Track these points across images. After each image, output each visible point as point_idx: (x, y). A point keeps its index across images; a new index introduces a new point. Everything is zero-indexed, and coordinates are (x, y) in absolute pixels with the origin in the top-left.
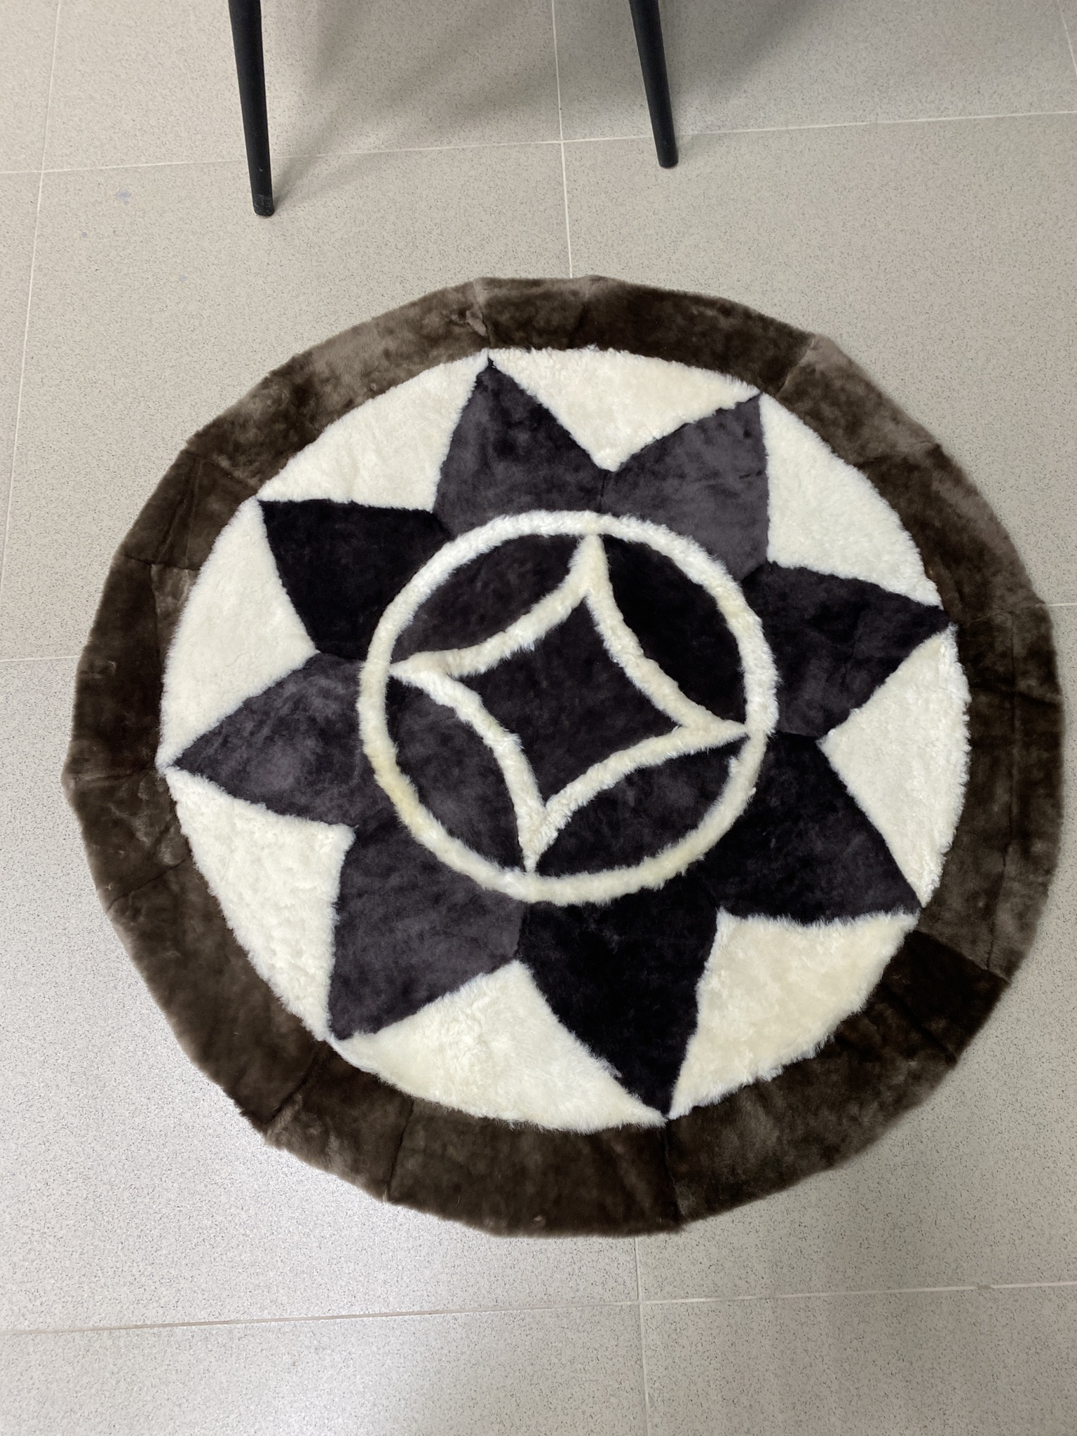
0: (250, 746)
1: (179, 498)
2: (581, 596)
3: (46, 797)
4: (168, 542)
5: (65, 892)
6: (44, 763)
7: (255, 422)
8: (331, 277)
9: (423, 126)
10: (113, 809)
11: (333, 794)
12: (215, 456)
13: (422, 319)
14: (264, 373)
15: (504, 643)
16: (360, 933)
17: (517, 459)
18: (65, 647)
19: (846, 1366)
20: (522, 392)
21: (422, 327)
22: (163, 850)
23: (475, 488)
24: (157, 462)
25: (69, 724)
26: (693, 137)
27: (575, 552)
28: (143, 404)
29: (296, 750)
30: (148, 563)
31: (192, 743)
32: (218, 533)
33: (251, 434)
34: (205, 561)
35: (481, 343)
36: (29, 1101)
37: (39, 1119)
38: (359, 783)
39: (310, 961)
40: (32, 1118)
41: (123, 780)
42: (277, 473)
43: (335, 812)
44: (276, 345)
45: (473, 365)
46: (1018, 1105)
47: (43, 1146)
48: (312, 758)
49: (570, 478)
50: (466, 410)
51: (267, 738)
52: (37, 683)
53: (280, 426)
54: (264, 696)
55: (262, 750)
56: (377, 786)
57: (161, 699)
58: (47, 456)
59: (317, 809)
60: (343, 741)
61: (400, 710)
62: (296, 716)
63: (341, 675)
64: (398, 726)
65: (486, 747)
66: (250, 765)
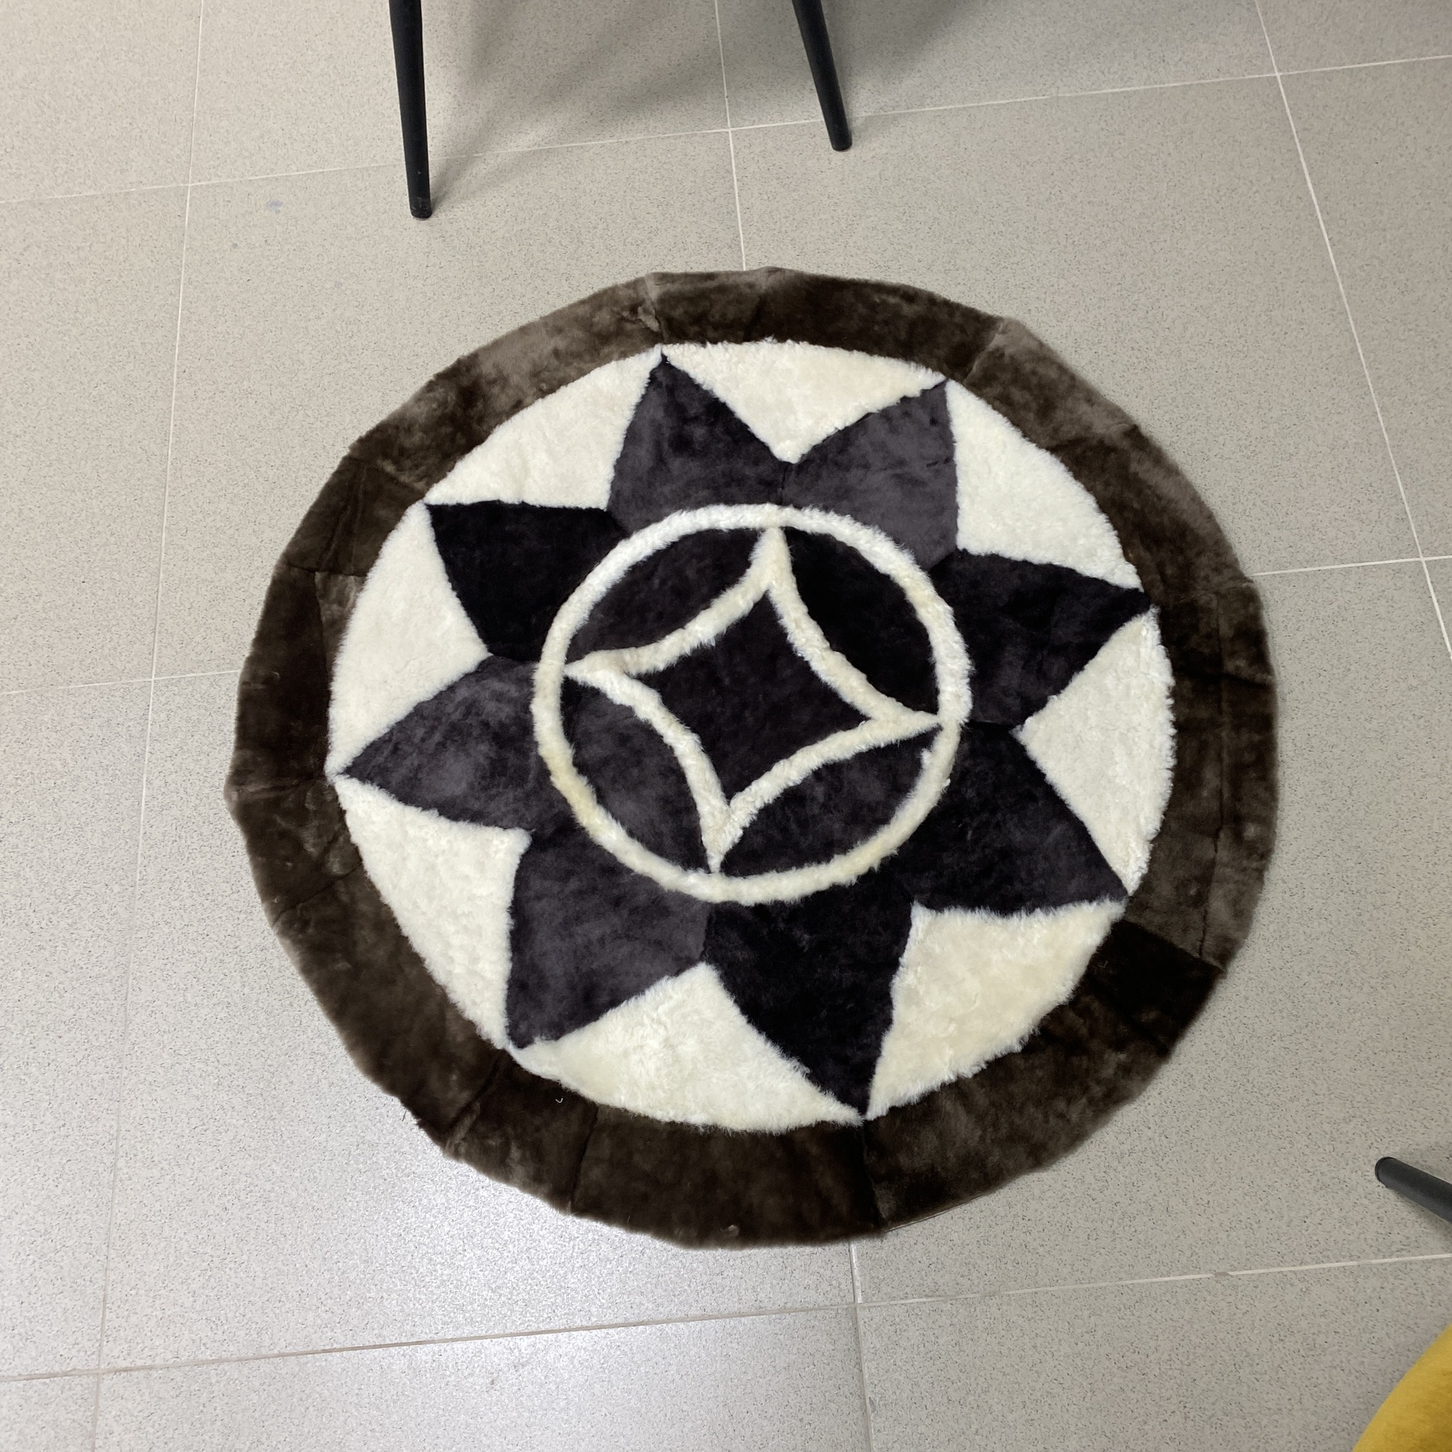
0: (421, 752)
1: (342, 504)
2: (763, 588)
3: (212, 815)
4: (332, 549)
6: (209, 780)
7: (420, 426)
8: (494, 277)
9: (584, 120)
10: (279, 820)
11: (507, 798)
12: (379, 462)
13: (592, 316)
14: (428, 376)
15: (684, 639)
17: (693, 455)
18: (228, 661)
19: (1078, 1361)
20: (698, 387)
21: (592, 325)
22: (332, 859)
23: (650, 484)
24: (318, 470)
25: (231, 737)
26: (869, 120)
27: (756, 545)
28: (301, 413)
29: (468, 755)
30: (311, 572)
31: (361, 751)
32: (384, 538)
33: (417, 437)
34: (372, 566)
35: (653, 339)
36: (204, 1124)
38: (535, 786)
39: (487, 967)
41: (290, 791)
42: (444, 476)
43: (511, 816)
44: (440, 349)
45: (646, 362)
46: (1249, 1086)
48: (486, 763)
49: (750, 471)
50: (640, 407)
51: (439, 744)
52: (200, 699)
53: (445, 430)
54: (436, 701)
55: (433, 756)
56: (554, 789)
57: (328, 707)
58: (202, 469)
59: (491, 814)
60: (517, 744)
61: (576, 710)
62: (468, 721)
63: (513, 677)
64: (574, 727)
65: (666, 745)
66: (422, 772)
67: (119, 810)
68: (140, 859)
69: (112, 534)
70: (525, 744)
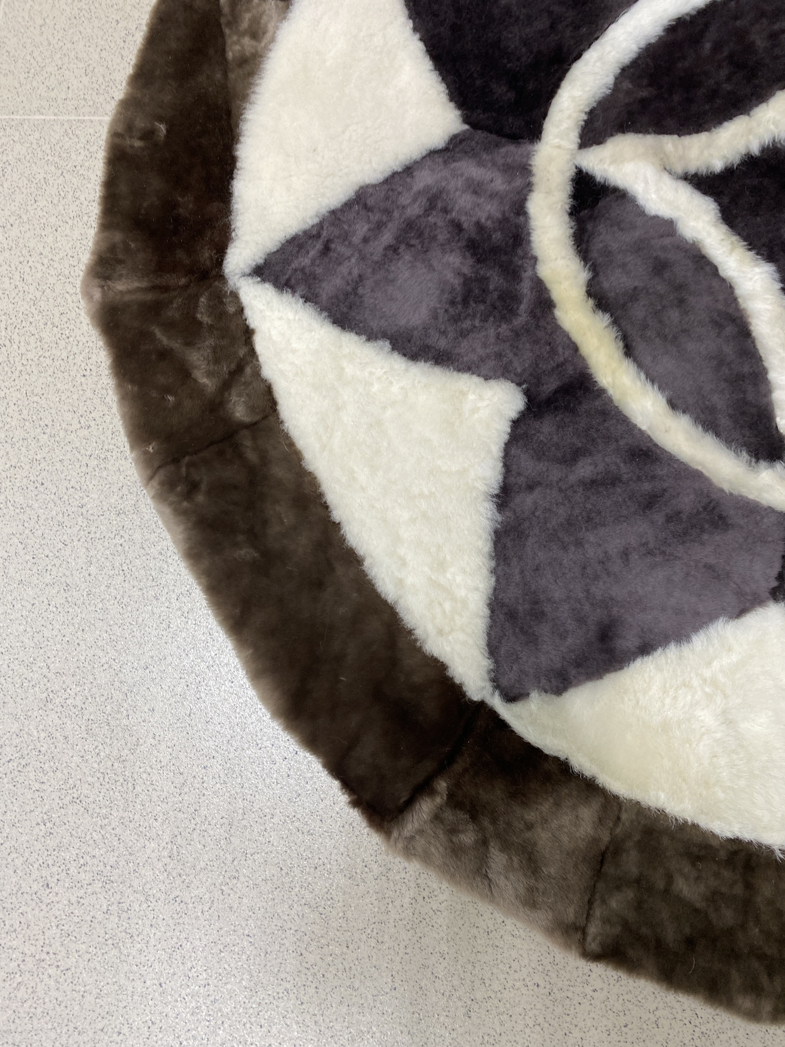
0: (363, 258)
3: (57, 315)
5: (82, 451)
6: (56, 265)
10: (158, 333)
11: (486, 337)
15: (750, 131)
16: (531, 541)
18: (91, 103)
22: (234, 398)
25: (93, 209)
29: (431, 268)
31: (279, 245)
37: (37, 786)
38: (527, 323)
39: (459, 579)
40: (26, 783)
41: (175, 293)
43: (491, 363)
47: (42, 827)
48: (457, 282)
51: (388, 248)
52: (48, 151)
54: (386, 187)
55: (379, 265)
56: (559, 328)
57: (232, 178)
59: (462, 357)
60: (504, 258)
61: (591, 217)
62: (431, 219)
63: (500, 161)
64: (588, 241)
65: (723, 280)
66: (364, 286)
70: (516, 258)
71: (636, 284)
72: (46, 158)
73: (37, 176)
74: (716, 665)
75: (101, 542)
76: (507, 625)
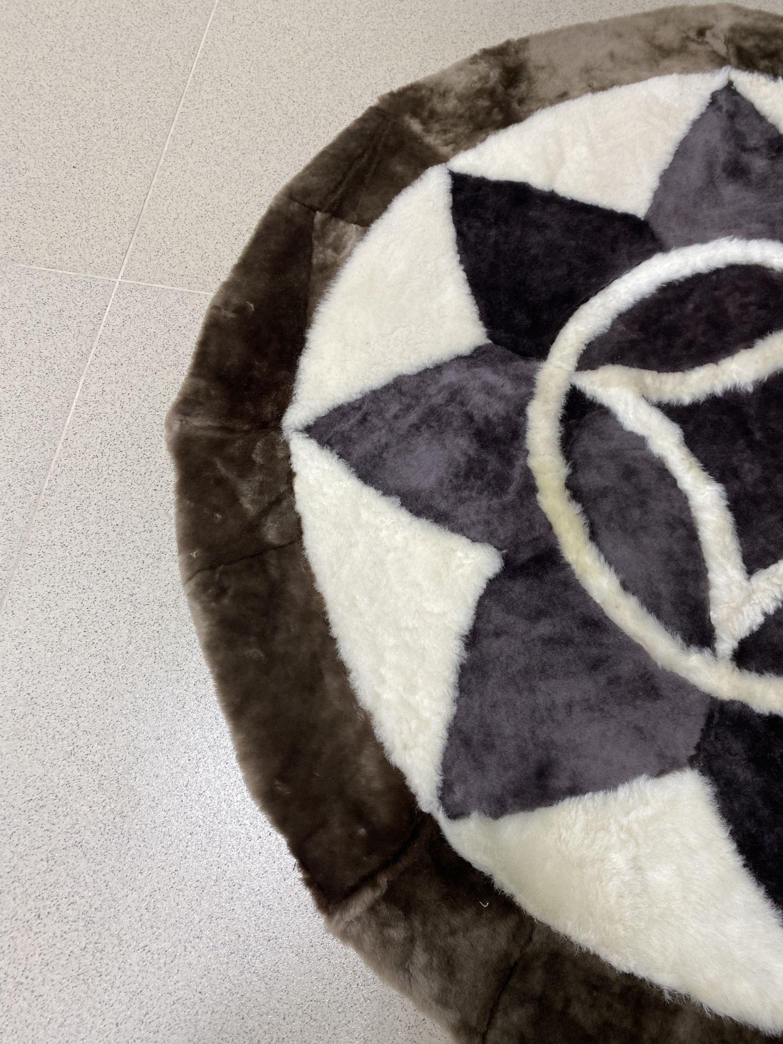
0: (391, 430)
1: (360, 151)
3: (143, 439)
4: (339, 192)
5: (142, 550)
6: (150, 399)
7: (456, 94)
10: (219, 464)
11: (480, 506)
12: (407, 118)
13: (655, 29)
14: (475, 50)
15: (716, 376)
16: (492, 682)
17: (748, 184)
18: (201, 281)
20: (763, 120)
21: (654, 38)
22: (269, 524)
23: (696, 205)
24: (340, 116)
25: (187, 362)
28: (335, 59)
29: (444, 446)
30: (312, 210)
31: (327, 412)
32: (397, 192)
33: (451, 104)
34: (377, 218)
35: (720, 62)
38: (514, 500)
39: (426, 702)
41: (239, 435)
42: (474, 146)
43: (480, 528)
44: (488, 29)
45: (710, 81)
48: (462, 460)
50: (697, 125)
51: (413, 425)
52: (161, 313)
53: (484, 103)
54: (419, 378)
55: (404, 438)
56: (538, 509)
57: (300, 354)
58: (223, 89)
59: (458, 519)
60: (502, 447)
61: (577, 426)
62: (450, 409)
63: (511, 372)
64: (572, 444)
65: (680, 492)
66: (388, 452)
67: (46, 406)
68: (53, 466)
69: (116, 129)
70: (512, 449)
71: (607, 484)
72: (159, 318)
73: (149, 330)
74: (633, 815)
75: (142, 626)
76: (462, 750)
